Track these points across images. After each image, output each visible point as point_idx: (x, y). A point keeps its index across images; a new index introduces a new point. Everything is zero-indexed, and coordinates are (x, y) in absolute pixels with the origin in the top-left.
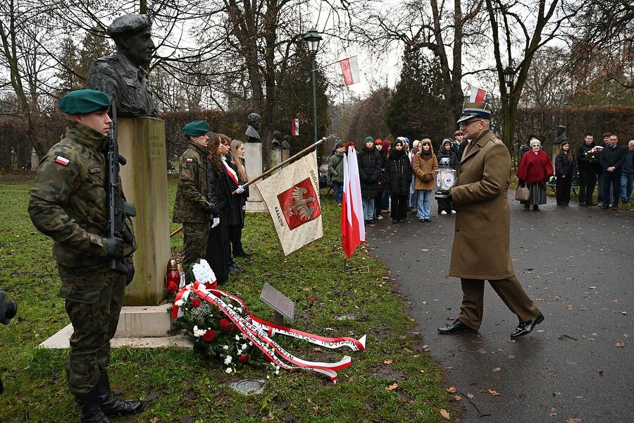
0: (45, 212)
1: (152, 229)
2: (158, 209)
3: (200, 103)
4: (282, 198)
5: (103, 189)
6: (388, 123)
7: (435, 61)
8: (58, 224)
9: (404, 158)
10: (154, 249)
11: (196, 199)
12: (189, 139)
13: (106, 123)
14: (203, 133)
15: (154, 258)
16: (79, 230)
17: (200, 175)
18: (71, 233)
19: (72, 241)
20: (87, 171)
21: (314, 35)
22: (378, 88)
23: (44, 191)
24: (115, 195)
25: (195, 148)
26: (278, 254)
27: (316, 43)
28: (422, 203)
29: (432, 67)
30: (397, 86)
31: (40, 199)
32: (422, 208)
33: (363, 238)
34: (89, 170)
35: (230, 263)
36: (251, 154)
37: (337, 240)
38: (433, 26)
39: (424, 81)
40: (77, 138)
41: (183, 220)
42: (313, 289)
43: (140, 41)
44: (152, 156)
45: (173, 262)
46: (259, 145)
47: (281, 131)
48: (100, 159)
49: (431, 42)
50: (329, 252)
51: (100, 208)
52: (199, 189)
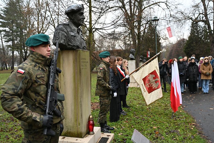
0: (8, 100)
1: (81, 101)
2: (84, 92)
3: (115, 47)
4: (144, 80)
5: (45, 86)
6: (185, 52)
7: (204, 27)
8: (15, 107)
9: (195, 66)
10: (82, 111)
11: (104, 85)
12: (101, 59)
13: (48, 51)
14: (107, 56)
15: (82, 115)
16: (26, 111)
17: (106, 75)
18: (22, 112)
19: (22, 117)
20: (35, 77)
21: (156, 19)
22: (180, 39)
23: (9, 88)
24: (51, 90)
25: (104, 63)
26: (141, 107)
27: (157, 22)
28: (205, 85)
29: (204, 29)
30: (189, 38)
31: (6, 93)
32: (205, 87)
33: (181, 103)
34: (36, 76)
35: (121, 111)
36: (131, 65)
37: (167, 101)
38: (204, 13)
39: (200, 35)
40: (33, 59)
41: (99, 95)
42: (158, 127)
43: (78, 16)
44: (81, 67)
45: (91, 116)
46: (134, 61)
47: (143, 56)
48: (45, 70)
49: (203, 19)
50: (164, 107)
51: (42, 97)
52: (105, 80)
